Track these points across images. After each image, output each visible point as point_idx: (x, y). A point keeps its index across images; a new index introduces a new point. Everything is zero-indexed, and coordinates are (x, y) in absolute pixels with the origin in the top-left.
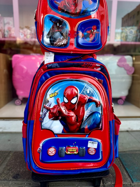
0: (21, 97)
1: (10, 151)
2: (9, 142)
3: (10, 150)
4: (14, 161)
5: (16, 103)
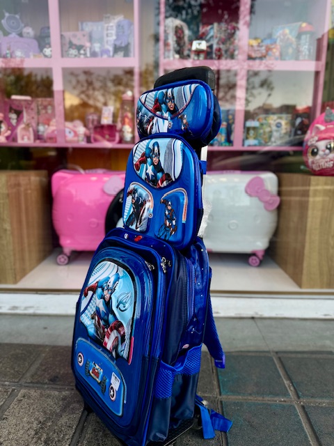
0: (67, 250)
1: (47, 346)
2: (45, 331)
3: (47, 343)
4: (51, 359)
5: (58, 260)
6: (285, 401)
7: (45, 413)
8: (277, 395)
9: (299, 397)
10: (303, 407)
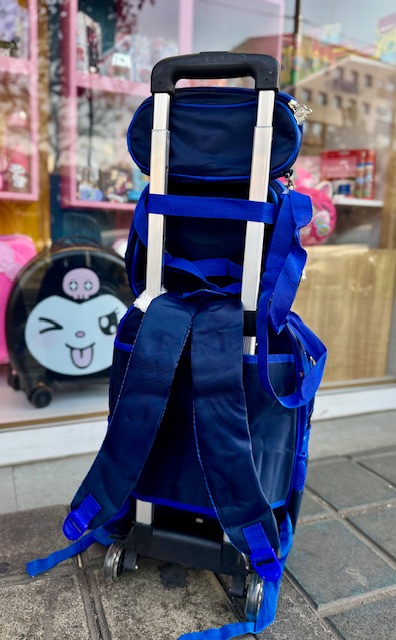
6: (325, 518)
7: (21, 620)
8: (314, 513)
9: (336, 510)
10: (347, 519)
